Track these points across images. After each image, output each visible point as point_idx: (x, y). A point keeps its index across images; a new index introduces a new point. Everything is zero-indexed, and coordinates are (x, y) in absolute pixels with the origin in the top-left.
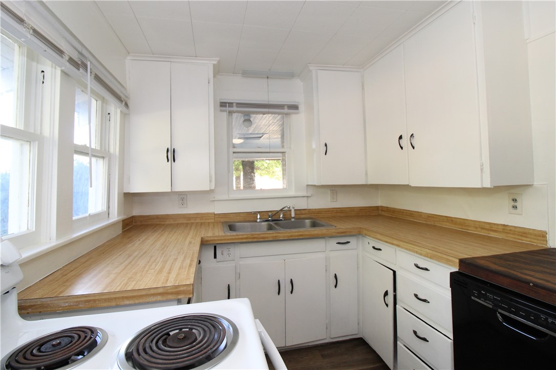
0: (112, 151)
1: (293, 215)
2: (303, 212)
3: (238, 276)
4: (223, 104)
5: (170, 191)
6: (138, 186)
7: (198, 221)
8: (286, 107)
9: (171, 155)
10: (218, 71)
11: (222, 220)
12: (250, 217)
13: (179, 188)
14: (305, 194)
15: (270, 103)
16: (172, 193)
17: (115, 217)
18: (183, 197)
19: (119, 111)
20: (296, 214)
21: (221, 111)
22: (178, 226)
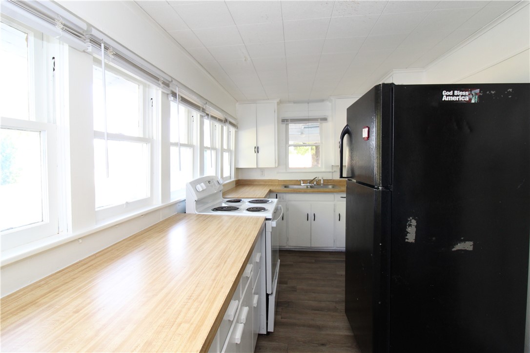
0: (231, 149)
1: (322, 182)
2: (329, 181)
3: (287, 209)
4: (283, 121)
5: (256, 167)
6: (242, 165)
7: (270, 183)
8: (319, 120)
9: (257, 150)
10: (280, 103)
11: (282, 183)
12: (298, 182)
13: (260, 166)
14: (331, 170)
15: (310, 118)
16: (257, 168)
17: (233, 179)
18: (262, 170)
19: (234, 131)
20: (324, 182)
21: (282, 124)
22: (260, 185)
